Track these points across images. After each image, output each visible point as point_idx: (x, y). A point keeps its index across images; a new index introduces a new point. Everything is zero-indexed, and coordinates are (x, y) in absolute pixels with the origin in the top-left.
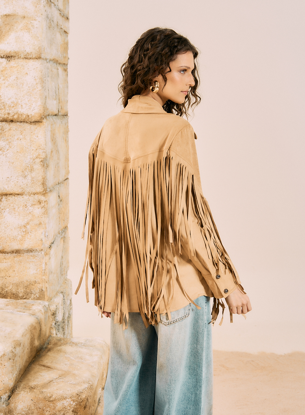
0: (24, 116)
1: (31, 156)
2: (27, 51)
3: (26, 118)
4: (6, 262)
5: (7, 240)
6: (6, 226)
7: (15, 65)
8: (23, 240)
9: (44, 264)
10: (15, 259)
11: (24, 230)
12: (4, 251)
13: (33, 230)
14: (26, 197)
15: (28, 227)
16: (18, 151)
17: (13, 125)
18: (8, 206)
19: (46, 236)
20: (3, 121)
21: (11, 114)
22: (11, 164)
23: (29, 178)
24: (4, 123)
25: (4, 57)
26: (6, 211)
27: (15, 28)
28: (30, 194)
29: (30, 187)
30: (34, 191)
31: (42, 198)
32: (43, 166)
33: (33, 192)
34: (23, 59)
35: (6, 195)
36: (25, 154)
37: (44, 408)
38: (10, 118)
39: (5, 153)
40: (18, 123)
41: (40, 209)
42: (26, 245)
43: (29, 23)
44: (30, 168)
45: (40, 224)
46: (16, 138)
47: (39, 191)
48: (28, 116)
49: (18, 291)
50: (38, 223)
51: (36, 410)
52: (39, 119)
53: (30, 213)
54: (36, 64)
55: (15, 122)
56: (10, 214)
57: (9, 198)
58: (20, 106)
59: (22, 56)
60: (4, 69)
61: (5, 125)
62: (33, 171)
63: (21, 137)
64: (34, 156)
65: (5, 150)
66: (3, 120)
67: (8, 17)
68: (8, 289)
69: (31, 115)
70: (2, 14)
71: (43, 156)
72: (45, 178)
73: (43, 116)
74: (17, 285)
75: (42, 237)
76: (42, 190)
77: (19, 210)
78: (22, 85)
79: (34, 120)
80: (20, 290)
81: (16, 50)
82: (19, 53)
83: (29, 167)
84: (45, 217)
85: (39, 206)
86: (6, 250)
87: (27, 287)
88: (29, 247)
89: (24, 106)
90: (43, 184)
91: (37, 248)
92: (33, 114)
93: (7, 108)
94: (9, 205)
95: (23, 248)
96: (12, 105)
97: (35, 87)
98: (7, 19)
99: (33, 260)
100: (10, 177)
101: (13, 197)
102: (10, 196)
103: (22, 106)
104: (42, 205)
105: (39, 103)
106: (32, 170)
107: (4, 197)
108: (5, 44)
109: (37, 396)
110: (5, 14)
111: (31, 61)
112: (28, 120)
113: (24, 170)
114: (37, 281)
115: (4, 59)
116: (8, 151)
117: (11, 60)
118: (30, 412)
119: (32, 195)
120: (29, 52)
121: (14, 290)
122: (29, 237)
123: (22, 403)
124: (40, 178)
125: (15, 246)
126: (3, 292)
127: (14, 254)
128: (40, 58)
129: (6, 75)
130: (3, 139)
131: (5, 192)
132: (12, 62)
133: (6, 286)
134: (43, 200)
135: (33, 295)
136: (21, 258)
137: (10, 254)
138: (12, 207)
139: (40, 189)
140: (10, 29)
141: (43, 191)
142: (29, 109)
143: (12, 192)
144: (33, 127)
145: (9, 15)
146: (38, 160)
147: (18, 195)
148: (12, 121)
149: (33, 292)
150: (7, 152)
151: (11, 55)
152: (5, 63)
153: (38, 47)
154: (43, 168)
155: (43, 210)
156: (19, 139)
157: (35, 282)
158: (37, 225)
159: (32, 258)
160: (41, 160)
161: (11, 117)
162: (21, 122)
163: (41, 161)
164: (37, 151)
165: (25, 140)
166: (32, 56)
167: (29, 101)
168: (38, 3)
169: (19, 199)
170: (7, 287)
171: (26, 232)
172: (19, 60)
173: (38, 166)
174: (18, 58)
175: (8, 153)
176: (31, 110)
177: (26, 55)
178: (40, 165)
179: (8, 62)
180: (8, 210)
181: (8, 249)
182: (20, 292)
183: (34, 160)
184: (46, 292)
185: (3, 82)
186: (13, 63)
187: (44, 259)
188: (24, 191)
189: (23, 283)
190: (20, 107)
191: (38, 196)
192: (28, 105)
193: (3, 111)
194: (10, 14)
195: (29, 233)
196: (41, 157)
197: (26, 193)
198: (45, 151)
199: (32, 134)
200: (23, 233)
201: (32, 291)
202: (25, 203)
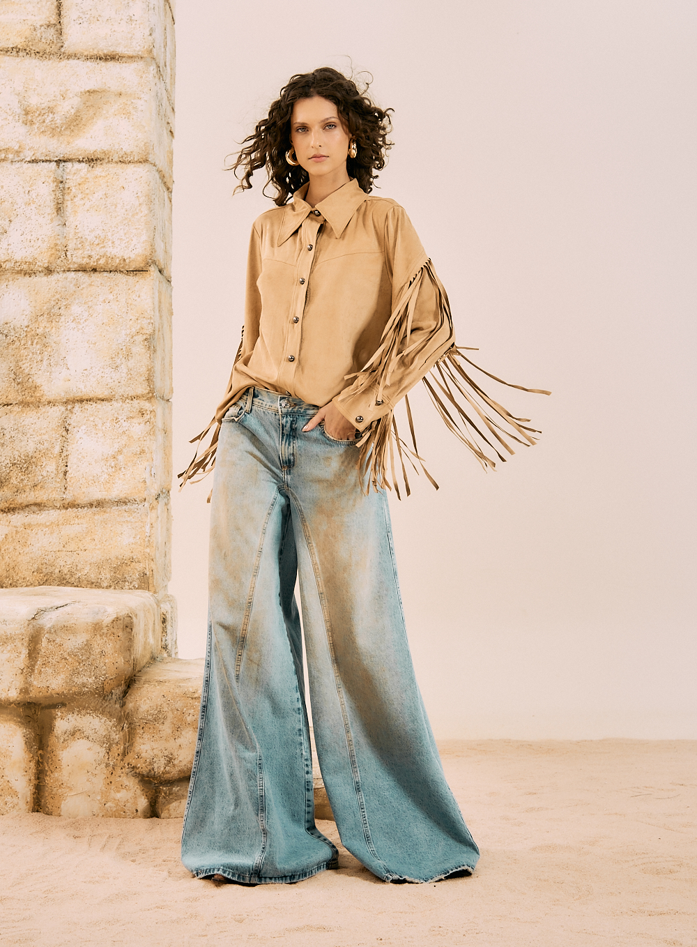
0: (118, 261)
1: (128, 332)
2: (124, 150)
3: (120, 264)
4: (78, 524)
5: (81, 482)
6: (80, 457)
7: (103, 174)
8: (111, 482)
9: (149, 525)
10: (96, 517)
11: (113, 465)
12: (76, 503)
13: (129, 464)
14: (116, 405)
15: (120, 457)
16: (104, 321)
17: (95, 276)
18: (85, 421)
19: (153, 475)
20: (79, 271)
21: (94, 257)
22: (91, 346)
23: (124, 369)
24: (80, 274)
25: (84, 160)
26: (80, 431)
27: (104, 112)
28: (124, 399)
29: (125, 385)
30: (132, 393)
31: (146, 405)
32: (149, 347)
33: (130, 395)
34: (116, 163)
35: (81, 401)
36: (116, 327)
37: (185, 709)
38: (92, 264)
39: (80, 327)
40: (105, 274)
41: (142, 425)
42: (116, 492)
43: (129, 103)
44: (124, 353)
45: (143, 452)
46: (101, 299)
47: (141, 393)
48: (124, 260)
49: (100, 577)
50: (138, 449)
51: (170, 713)
52: (142, 265)
53: (124, 432)
54: (142, 171)
55: (100, 272)
56: (89, 436)
57: (86, 407)
58: (110, 243)
59: (116, 159)
60: (83, 180)
61: (83, 278)
62: (130, 358)
63: (111, 297)
64: (134, 330)
65: (82, 321)
66: (78, 269)
67: (92, 94)
68: (82, 573)
69: (130, 258)
70: (82, 90)
71: (149, 331)
72: (152, 370)
73: (150, 261)
74: (99, 567)
75: (146, 475)
76: (147, 391)
77: (104, 428)
78: (114, 207)
79: (134, 267)
80: (103, 575)
81: (105, 149)
82: (111, 154)
83: (124, 350)
84: (151, 440)
85: (141, 420)
86: (78, 502)
87: (116, 569)
88: (122, 496)
89: (117, 243)
90: (149, 380)
91: (136, 497)
92: (133, 256)
93: (88, 248)
94: (86, 419)
95: (110, 497)
96: (96, 242)
97: (137, 211)
98: (91, 97)
99: (129, 519)
100: (89, 369)
101: (94, 404)
102: (89, 402)
103: (113, 243)
104: (147, 417)
105: (144, 238)
106: (128, 356)
107: (77, 405)
108: (87, 138)
109: (172, 691)
110: (87, 90)
111: (131, 166)
112: (123, 267)
113: (114, 356)
114: (134, 557)
115: (83, 164)
116: (86, 323)
117: (95, 166)
118: (160, 716)
119: (127, 401)
120: (128, 152)
121: (92, 576)
122: (122, 476)
123: (148, 701)
124: (144, 369)
125: (97, 494)
126: (73, 579)
127: (94, 508)
128: (146, 161)
129: (87, 191)
130: (77, 301)
131: (79, 395)
132: (97, 169)
133: (78, 568)
134: (147, 408)
135: (127, 583)
136: (106, 516)
137: (86, 508)
138: (92, 423)
139: (142, 389)
140: (95, 114)
141: (149, 393)
142: (125, 249)
143: (91, 395)
144: (131, 279)
145: (94, 91)
146: (140, 338)
147: (103, 400)
148: (94, 270)
149: (128, 578)
150: (84, 325)
151: (96, 156)
152: (86, 170)
153: (143, 143)
154: (149, 352)
155: (148, 427)
156: (107, 302)
157: (132, 560)
158: (136, 454)
159: (126, 514)
160: (145, 337)
161: (94, 262)
162: (111, 271)
163: (146, 339)
164: (139, 321)
165: (118, 303)
166: (132, 158)
167: (125, 234)
168: (146, 71)
169: (104, 407)
170: (80, 571)
171: (117, 468)
172: (110, 165)
173: (139, 349)
174: (109, 162)
175: (87, 326)
176: (130, 250)
177: (122, 157)
178: (143, 347)
179: (90, 168)
180: (84, 427)
181: (83, 500)
182: (103, 578)
183: (133, 337)
184: (151, 578)
185: (82, 202)
186: (99, 170)
187: (149, 517)
188: (113, 393)
189: (109, 561)
190: (111, 245)
191: (138, 401)
192: (124, 242)
193: (81, 252)
194: (96, 89)
195: (123, 469)
196: (145, 331)
197: (117, 397)
198: (152, 321)
199: (130, 291)
200: (110, 470)
201: (126, 576)
202: (116, 415)
